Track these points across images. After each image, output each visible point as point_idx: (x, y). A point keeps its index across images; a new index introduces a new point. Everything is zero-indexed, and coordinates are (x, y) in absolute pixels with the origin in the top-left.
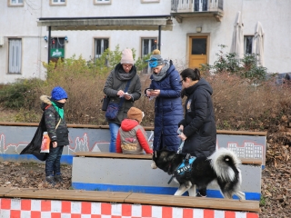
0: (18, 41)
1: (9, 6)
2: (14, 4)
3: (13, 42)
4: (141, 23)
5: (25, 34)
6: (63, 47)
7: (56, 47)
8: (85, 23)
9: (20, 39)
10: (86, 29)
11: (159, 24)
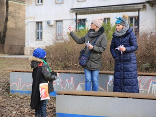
0: (61, 22)
1: (56, 3)
2: (59, 2)
3: (58, 23)
4: (128, 8)
5: (64, 18)
6: (85, 24)
7: (81, 25)
8: (95, 10)
9: (62, 21)
10: (96, 13)
11: (138, 8)
